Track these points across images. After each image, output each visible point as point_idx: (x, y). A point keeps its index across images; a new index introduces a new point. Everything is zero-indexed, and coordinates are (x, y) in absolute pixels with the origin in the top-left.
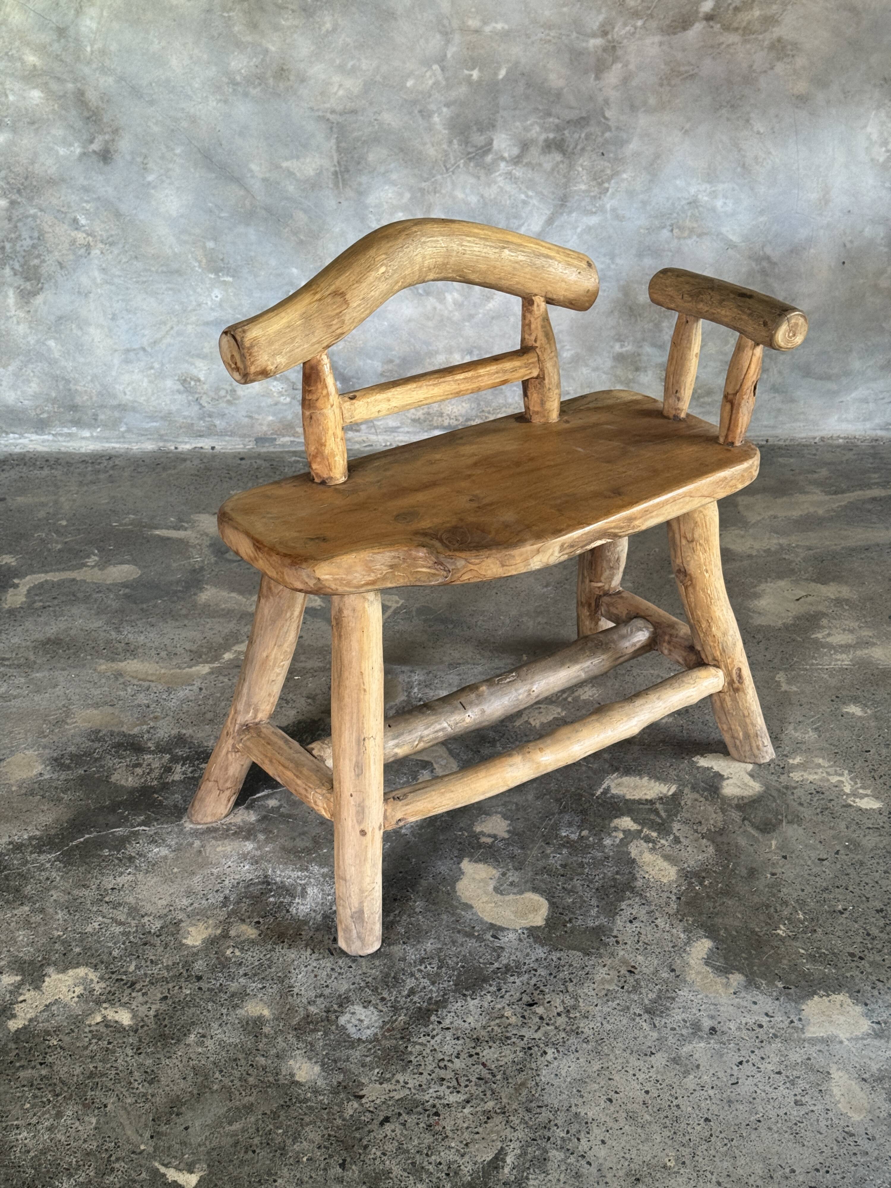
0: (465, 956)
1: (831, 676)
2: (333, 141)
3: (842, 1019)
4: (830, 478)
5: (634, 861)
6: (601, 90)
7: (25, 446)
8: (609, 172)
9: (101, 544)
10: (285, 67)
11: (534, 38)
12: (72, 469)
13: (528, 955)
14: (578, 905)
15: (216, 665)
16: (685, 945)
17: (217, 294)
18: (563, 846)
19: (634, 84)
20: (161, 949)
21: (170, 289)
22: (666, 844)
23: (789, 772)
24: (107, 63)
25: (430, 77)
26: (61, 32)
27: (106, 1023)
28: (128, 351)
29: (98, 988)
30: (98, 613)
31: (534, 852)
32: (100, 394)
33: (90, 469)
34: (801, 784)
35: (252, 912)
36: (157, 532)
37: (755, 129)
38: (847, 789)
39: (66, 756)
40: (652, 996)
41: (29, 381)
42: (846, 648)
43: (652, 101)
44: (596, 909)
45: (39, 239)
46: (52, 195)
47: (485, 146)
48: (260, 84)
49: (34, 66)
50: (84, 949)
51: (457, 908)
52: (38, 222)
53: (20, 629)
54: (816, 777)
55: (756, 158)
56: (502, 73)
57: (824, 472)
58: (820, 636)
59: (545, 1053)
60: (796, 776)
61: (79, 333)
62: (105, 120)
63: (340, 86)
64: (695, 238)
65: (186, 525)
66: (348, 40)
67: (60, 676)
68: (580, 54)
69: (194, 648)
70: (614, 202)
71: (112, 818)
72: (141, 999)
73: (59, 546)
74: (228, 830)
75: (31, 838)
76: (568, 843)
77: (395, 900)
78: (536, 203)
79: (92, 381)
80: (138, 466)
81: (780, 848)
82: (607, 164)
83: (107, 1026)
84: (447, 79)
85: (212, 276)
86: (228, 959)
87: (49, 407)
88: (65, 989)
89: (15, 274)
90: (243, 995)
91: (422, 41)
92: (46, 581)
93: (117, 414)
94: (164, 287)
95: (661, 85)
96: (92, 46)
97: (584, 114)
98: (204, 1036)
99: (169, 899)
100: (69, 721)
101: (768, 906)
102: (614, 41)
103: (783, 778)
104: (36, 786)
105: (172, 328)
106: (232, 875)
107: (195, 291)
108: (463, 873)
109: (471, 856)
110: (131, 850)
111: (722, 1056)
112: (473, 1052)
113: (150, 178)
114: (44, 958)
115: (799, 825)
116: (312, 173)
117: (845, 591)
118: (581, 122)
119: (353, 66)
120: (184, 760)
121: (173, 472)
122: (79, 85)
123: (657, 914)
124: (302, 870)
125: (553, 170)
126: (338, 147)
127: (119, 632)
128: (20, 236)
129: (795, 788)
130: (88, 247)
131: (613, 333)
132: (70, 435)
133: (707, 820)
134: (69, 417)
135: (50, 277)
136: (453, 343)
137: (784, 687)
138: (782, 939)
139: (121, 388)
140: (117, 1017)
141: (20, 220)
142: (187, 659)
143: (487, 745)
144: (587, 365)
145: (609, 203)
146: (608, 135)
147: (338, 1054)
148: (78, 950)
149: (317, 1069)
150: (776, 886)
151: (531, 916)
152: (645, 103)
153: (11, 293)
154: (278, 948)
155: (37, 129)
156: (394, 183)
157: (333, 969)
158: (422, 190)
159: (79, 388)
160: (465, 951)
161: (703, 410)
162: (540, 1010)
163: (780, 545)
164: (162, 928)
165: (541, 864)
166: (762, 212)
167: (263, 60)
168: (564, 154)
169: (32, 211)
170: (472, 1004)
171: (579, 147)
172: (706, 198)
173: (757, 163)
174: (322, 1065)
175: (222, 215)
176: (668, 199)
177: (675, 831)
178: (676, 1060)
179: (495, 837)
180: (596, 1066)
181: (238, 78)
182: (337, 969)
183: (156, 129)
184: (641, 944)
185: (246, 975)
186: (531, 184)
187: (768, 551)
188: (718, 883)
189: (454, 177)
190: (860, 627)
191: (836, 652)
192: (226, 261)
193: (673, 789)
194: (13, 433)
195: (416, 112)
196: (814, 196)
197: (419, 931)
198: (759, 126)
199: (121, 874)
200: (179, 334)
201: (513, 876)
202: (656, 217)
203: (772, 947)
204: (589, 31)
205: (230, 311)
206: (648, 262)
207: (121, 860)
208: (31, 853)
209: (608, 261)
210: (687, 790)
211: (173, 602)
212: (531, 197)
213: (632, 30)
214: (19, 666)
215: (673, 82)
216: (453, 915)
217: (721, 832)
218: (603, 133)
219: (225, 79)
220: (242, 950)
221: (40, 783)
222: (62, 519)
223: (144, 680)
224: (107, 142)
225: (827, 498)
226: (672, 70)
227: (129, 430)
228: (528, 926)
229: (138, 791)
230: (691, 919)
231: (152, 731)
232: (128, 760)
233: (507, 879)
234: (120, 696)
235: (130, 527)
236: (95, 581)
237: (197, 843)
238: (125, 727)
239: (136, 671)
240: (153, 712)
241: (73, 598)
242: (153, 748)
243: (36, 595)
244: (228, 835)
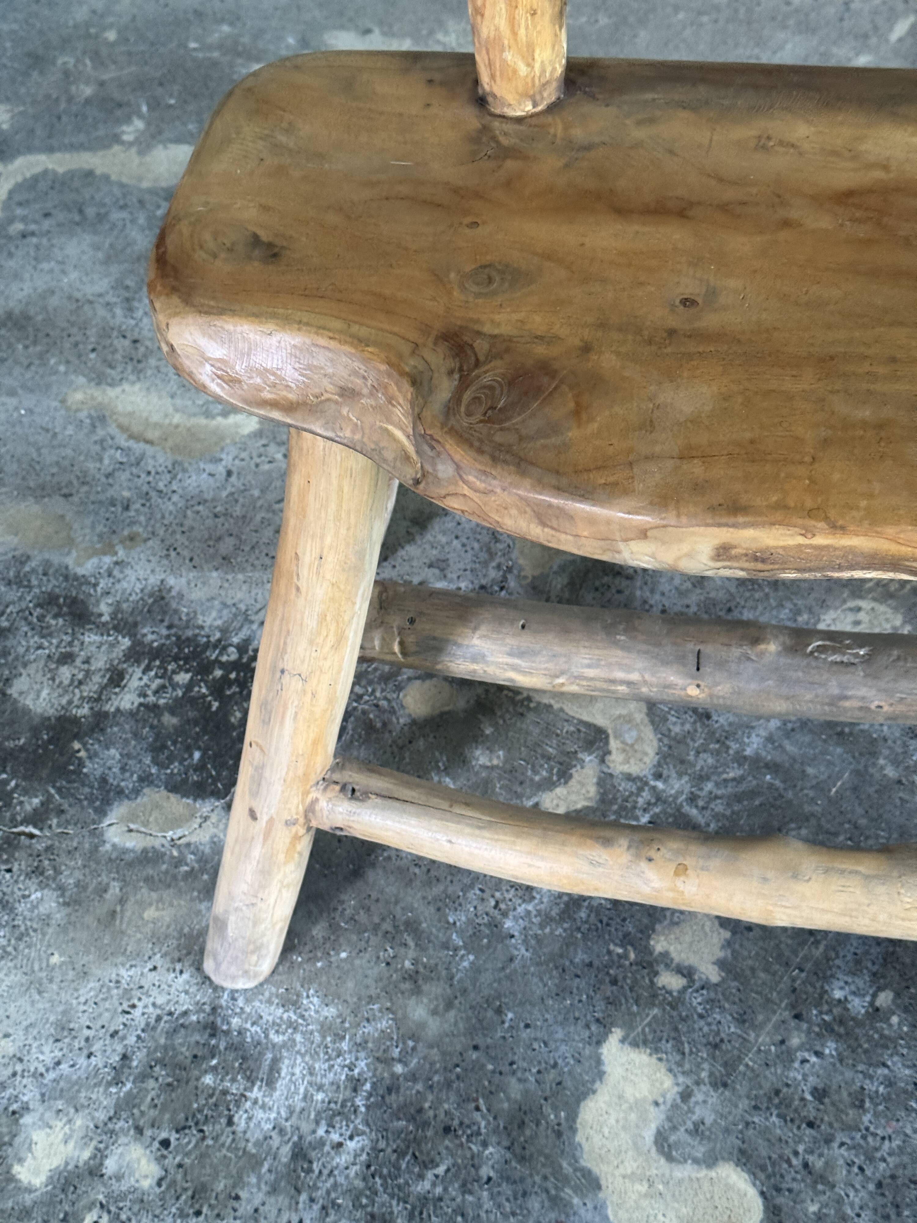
9: (159, 91)
18: (830, 1029)
30: (107, 261)
31: (764, 1039)
35: (164, 1108)
51: (567, 1181)
73: (88, 91)
76: (842, 1024)
77: (447, 1130)
92: (46, 172)
99: (21, 1040)
106: (154, 992)
108: (601, 1075)
109: (628, 1024)
120: (152, 656)
127: (130, 310)
165: (771, 1078)
179: (690, 973)
201: (705, 1105)
216: (555, 1202)
222: (111, 26)
223: (137, 438)
229: (49, 728)
231: (116, 572)
232: (55, 641)
233: (691, 1111)
234: (85, 473)
235: (216, 54)
236: (124, 180)
237: (115, 889)
238: (74, 554)
239: (131, 414)
240: (132, 523)
241: (77, 218)
242: (106, 618)
243: (20, 204)
244: (174, 877)
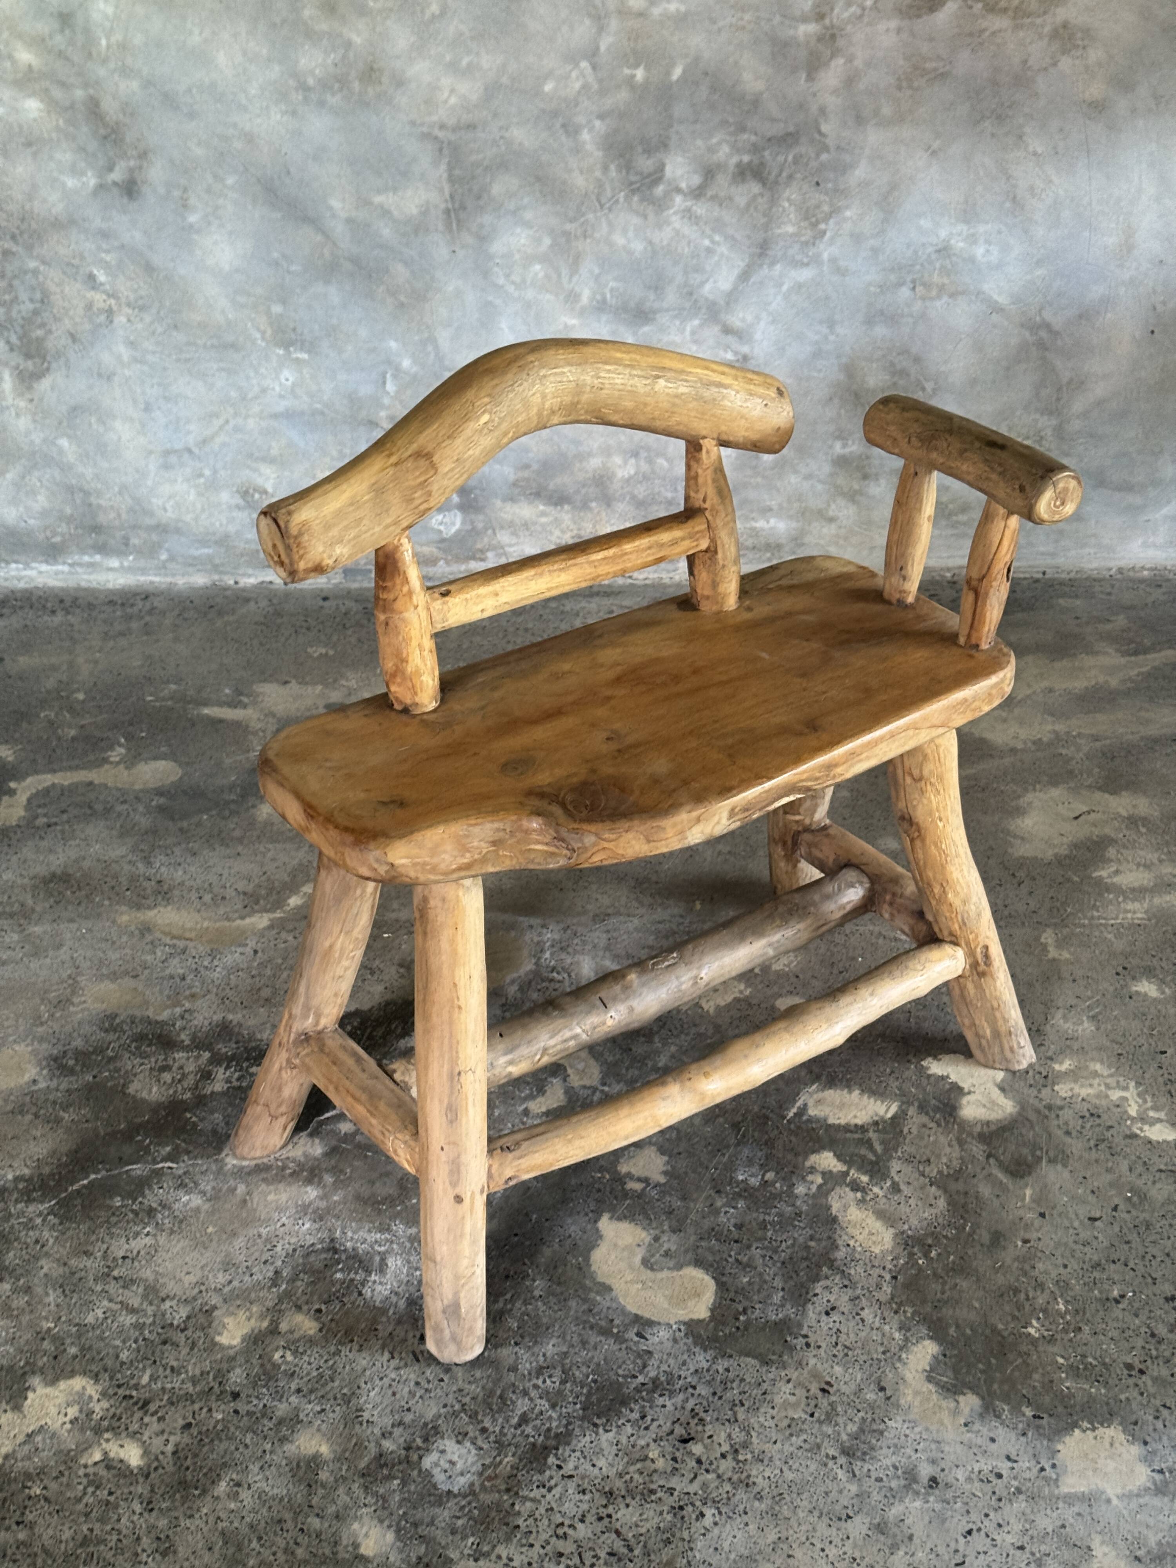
0: (598, 1365)
1: (1119, 936)
2: (443, 167)
3: (1111, 1465)
4: (1129, 629)
5: (835, 1220)
6: (815, 95)
7: (32, 579)
8: (826, 208)
9: (130, 729)
10: (375, 66)
11: (721, 24)
12: (94, 614)
13: (684, 1363)
14: (756, 1287)
15: (278, 914)
16: (901, 1349)
17: (288, 376)
18: (739, 1195)
19: (861, 86)
20: (185, 1351)
21: (223, 369)
22: (881, 1193)
23: (1054, 1084)
24: (129, 61)
25: (577, 78)
26: (65, 19)
27: (107, 1463)
28: (167, 453)
29: (99, 1408)
30: (121, 835)
31: (699, 1205)
32: (131, 510)
33: (119, 613)
34: (1069, 1103)
35: (312, 1294)
36: (206, 711)
37: (1031, 149)
38: (1133, 1111)
39: (70, 1054)
40: (852, 1428)
41: (33, 493)
42: (1138, 893)
43: (887, 110)
44: (781, 1294)
45: (42, 302)
46: (58, 242)
47: (655, 172)
48: (341, 90)
49: (30, 66)
50: (82, 1349)
51: (590, 1290)
52: (41, 278)
53: (15, 858)
54: (1091, 1091)
55: (1032, 188)
56: (677, 73)
57: (1121, 621)
58: (1104, 873)
59: (702, 1515)
60: (1063, 1089)
61: (101, 429)
62: (128, 140)
63: (452, 91)
64: (945, 298)
65: (245, 700)
66: (463, 28)
67: (67, 931)
68: (786, 44)
69: (250, 888)
70: (834, 250)
71: (127, 1150)
72: (155, 1426)
73: (73, 732)
74: (284, 1168)
75: (17, 1179)
76: (746, 1192)
77: (507, 1277)
78: (726, 252)
79: (120, 493)
80: (184, 609)
81: (1037, 1200)
82: (824, 198)
83: (108, 1467)
84: (600, 81)
85: (281, 352)
86: (275, 1366)
87: (63, 528)
88: (53, 1411)
89: (12, 350)
90: (294, 1421)
91: (565, 29)
92: (54, 785)
93: (154, 537)
94: (215, 366)
95: (900, 88)
96: (108, 39)
97: (791, 129)
98: (238, 1485)
99: (199, 1274)
100: (76, 1000)
101: (1016, 1291)
102: (833, 27)
103: (1045, 1093)
104: (28, 1099)
105: (227, 422)
106: (287, 1238)
107: (257, 372)
108: (601, 1237)
109: (612, 1210)
110: (151, 1198)
111: (944, 1521)
112: (603, 1512)
113: (193, 218)
114: (27, 1363)
115: (1065, 1166)
116: (415, 211)
117: (1142, 805)
118: (788, 139)
119: (469, 65)
120: (229, 1060)
121: (231, 618)
122: (91, 91)
123: (864, 1302)
124: (381, 1231)
125: (748, 205)
126: (450, 176)
127: (149, 864)
128: (16, 297)
129: (1061, 1108)
130: (110, 312)
131: (832, 428)
132: (92, 565)
133: (938, 1157)
134: (90, 541)
135: (59, 354)
136: (611, 442)
137: (1053, 953)
138: (1034, 1342)
139: (160, 503)
140: (122, 1454)
141: (15, 277)
142: (239, 906)
143: (642, 1039)
144: (796, 472)
145: (826, 251)
146: (824, 157)
147: (419, 1514)
148: (73, 1350)
149: (390, 1536)
150: (1027, 1260)
151: (691, 1304)
152: (876, 112)
153: (7, 375)
154: (345, 1350)
155: (35, 154)
156: (528, 225)
157: (417, 1383)
158: (566, 234)
159: (102, 502)
160: (598, 1357)
161: (955, 532)
162: (697, 1449)
163: (1055, 732)
164: (188, 1318)
165: (707, 1224)
166: (1039, 263)
167: (344, 57)
168: (764, 184)
169: (32, 264)
170: (606, 1438)
171: (784, 174)
172: (961, 244)
173: (1033, 195)
174: (398, 1531)
175: (293, 268)
176: (909, 246)
177: (893, 1173)
178: (881, 1528)
179: (646, 1181)
180: (772, 1536)
181: (311, 82)
182: (424, 1384)
183: (199, 152)
184: (839, 1347)
185: (299, 1391)
186: (718, 226)
187: (1038, 742)
188: (949, 1254)
189: (611, 216)
190: (1161, 861)
191: (1126, 898)
192: (299, 331)
193: (894, 1108)
194: (16, 562)
195: (558, 125)
196: (1112, 241)
197: (538, 1325)
198: (1036, 144)
199: (137, 1235)
200: (237, 429)
201: (670, 1242)
202: (892, 270)
203: (1020, 1354)
204: (798, 13)
205: (305, 398)
206: (881, 331)
207: (136, 1213)
208: (17, 1201)
209: (825, 330)
210: (912, 1111)
211: (224, 818)
212: (718, 244)
213: (859, 12)
214: (12, 915)
215: (916, 84)
216: (585, 1300)
217: (958, 1175)
218: (818, 155)
219: (292, 83)
220: (295, 1353)
221: (32, 1094)
222: (78, 690)
223: (179, 938)
224: (131, 170)
225: (1123, 660)
226: (916, 68)
227: (172, 559)
228: (687, 1319)
229: (165, 1109)
230: (910, 1310)
231: (187, 1016)
232: (153, 1060)
233: (661, 1246)
234: (145, 962)
235: (169, 703)
236: (119, 785)
237: (241, 1189)
238: (151, 1009)
239: (169, 925)
240: (190, 988)
241: (89, 812)
242: (187, 1042)
243: (39, 806)
244: (283, 1177)
